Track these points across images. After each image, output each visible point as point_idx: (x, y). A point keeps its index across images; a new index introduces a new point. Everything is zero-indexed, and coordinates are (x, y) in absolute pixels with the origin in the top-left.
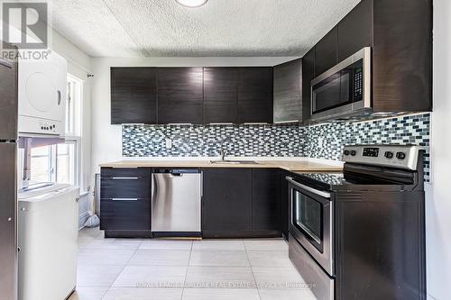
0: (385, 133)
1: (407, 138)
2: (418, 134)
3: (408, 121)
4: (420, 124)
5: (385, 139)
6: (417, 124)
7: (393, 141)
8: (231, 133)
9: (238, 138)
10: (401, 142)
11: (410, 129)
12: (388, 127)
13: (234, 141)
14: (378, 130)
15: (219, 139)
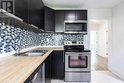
0: (74, 38)
1: (79, 39)
2: (81, 39)
3: (79, 36)
4: (82, 37)
5: (74, 40)
6: (81, 37)
7: (76, 40)
8: (20, 33)
9: (22, 36)
10: (78, 40)
11: (80, 38)
12: (75, 37)
13: (21, 39)
14: (72, 38)
15: (14, 37)
